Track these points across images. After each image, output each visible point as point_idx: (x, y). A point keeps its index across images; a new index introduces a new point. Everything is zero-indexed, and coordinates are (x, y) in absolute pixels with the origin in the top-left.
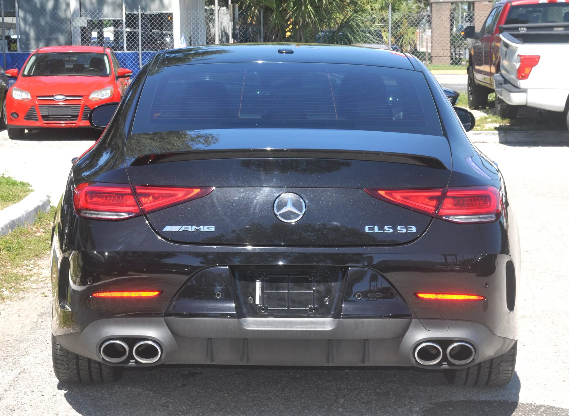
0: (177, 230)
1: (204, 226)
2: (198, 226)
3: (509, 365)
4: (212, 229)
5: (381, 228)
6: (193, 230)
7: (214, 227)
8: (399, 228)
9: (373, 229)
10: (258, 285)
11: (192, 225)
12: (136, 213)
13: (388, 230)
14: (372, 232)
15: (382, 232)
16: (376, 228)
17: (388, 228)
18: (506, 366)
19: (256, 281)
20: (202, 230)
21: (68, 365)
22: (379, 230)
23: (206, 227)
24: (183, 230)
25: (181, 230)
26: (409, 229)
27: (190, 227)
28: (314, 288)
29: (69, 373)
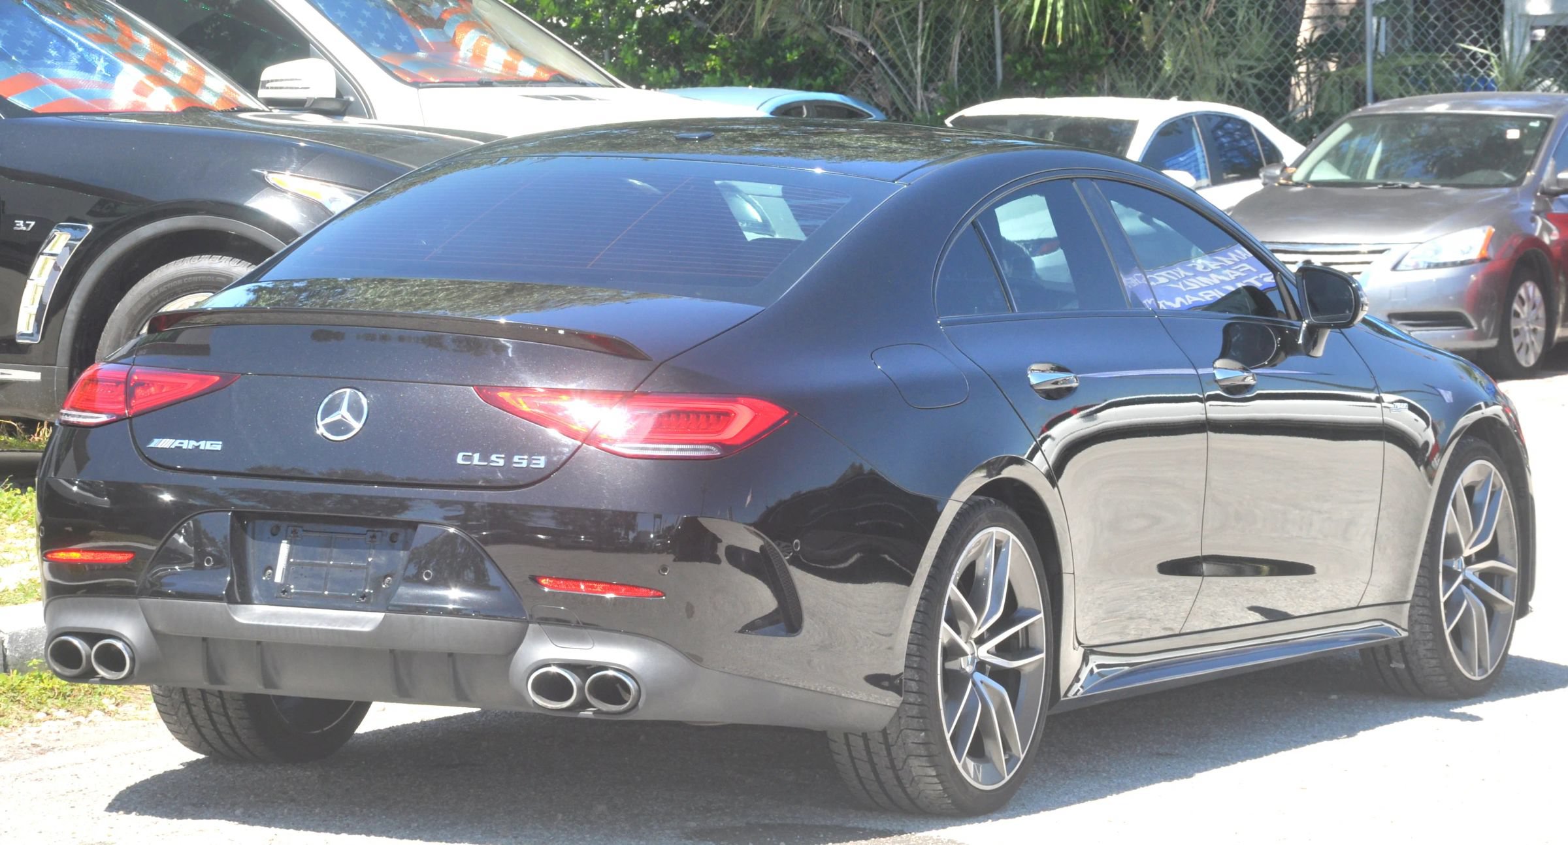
0: (167, 446)
1: (207, 440)
2: (198, 441)
3: (924, 764)
4: (217, 446)
5: (485, 457)
6: (190, 447)
7: (221, 443)
8: (516, 459)
9: (470, 458)
10: (285, 548)
11: (189, 439)
12: (118, 415)
13: (498, 460)
14: (469, 463)
15: (486, 463)
16: (477, 456)
17: (497, 457)
18: (919, 766)
19: (281, 542)
20: (202, 448)
21: (176, 714)
22: (479, 461)
23: (209, 443)
24: (176, 447)
25: (173, 447)
26: (534, 462)
27: (186, 442)
28: (370, 560)
29: (186, 733)
